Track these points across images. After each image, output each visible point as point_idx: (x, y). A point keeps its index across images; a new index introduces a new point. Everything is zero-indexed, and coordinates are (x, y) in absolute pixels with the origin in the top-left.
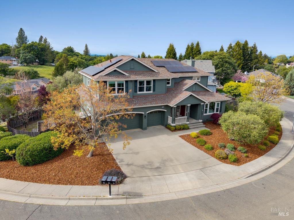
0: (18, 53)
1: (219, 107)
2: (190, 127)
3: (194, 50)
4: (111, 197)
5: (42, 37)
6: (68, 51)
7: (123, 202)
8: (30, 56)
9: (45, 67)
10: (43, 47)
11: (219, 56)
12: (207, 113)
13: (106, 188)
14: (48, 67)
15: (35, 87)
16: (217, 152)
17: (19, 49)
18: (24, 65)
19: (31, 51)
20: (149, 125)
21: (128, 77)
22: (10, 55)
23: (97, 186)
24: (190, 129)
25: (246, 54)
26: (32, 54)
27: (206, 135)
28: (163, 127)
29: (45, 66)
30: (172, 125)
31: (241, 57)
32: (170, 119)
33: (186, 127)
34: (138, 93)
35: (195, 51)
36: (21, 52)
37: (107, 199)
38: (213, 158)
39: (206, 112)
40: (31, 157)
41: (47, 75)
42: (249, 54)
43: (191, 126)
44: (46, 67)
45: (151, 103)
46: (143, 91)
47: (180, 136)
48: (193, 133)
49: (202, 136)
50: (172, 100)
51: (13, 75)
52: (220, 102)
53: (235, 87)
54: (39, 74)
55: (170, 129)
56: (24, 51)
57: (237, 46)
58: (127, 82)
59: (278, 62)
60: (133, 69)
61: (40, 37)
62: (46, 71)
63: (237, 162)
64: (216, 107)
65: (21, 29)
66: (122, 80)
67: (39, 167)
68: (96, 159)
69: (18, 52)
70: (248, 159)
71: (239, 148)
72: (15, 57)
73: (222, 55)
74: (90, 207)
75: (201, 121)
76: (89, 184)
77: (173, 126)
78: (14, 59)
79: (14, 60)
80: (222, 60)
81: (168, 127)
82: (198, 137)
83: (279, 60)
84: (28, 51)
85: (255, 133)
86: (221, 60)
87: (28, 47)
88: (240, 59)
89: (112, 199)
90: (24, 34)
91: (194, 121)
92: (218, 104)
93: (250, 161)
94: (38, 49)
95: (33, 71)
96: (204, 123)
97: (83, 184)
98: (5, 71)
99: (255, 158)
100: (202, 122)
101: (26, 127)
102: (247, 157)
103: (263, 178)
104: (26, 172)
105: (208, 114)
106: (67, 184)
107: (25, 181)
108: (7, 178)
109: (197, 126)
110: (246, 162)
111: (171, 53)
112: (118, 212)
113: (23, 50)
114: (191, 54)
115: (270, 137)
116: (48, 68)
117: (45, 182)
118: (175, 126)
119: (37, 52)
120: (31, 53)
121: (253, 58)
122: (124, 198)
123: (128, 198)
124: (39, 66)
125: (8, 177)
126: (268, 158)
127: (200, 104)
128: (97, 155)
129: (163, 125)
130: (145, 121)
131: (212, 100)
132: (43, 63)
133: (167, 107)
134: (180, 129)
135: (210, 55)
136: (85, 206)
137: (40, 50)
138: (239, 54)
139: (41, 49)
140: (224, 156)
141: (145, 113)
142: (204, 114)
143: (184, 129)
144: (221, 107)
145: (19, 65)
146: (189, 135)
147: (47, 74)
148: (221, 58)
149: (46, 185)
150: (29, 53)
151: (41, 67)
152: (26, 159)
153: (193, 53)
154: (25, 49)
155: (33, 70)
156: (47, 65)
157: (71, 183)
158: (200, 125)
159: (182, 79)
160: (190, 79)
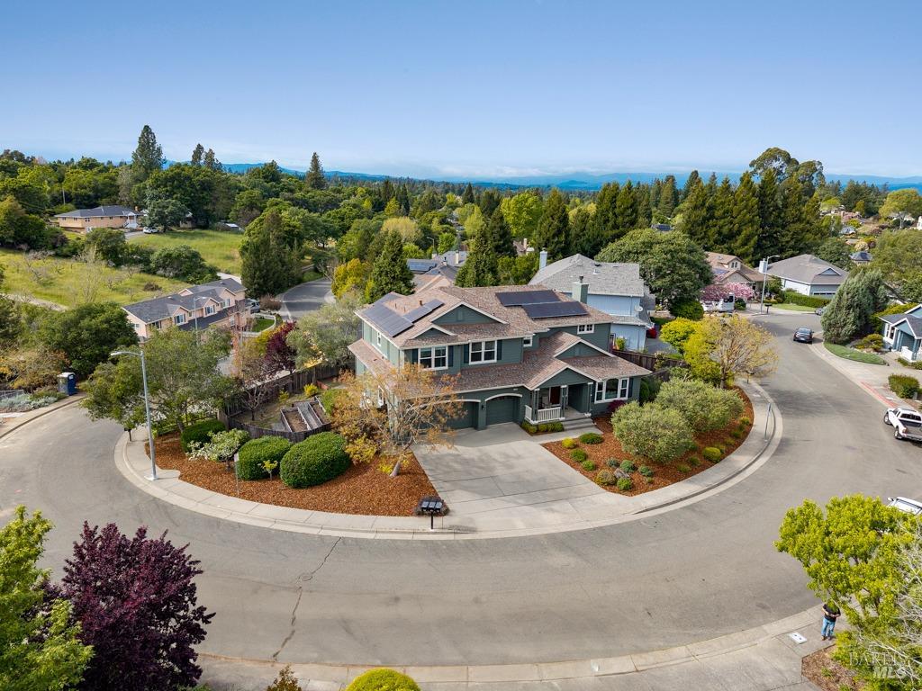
0: (138, 196)
1: (627, 388)
2: (565, 428)
3: (618, 203)
4: (433, 531)
5: (200, 148)
6: (264, 178)
7: (451, 537)
8: (173, 205)
9: (211, 236)
10: (207, 178)
11: (664, 246)
12: (601, 399)
13: (426, 521)
14: (220, 234)
15: (211, 305)
16: (600, 473)
17: (142, 185)
18: (155, 231)
19: (175, 191)
20: (489, 422)
21: (455, 339)
22: (118, 202)
23: (411, 518)
24: (566, 430)
25: (769, 208)
26: (176, 198)
27: (592, 443)
28: (515, 425)
29: (210, 232)
30: (533, 422)
31: (753, 217)
32: (529, 410)
33: (558, 427)
34: (471, 363)
35: (620, 207)
36: (149, 192)
37: (428, 533)
38: (592, 483)
39: (599, 397)
40: (306, 474)
41: (222, 260)
42: (776, 207)
43: (567, 425)
44: (215, 233)
45: (493, 382)
46: (480, 359)
47: (545, 446)
48: (568, 438)
49: (582, 445)
50: (533, 377)
51: (137, 262)
52: (628, 380)
53: (682, 334)
54: (203, 260)
55: (527, 430)
56: (155, 192)
57: (745, 186)
58: (451, 347)
59: (894, 211)
60: (463, 321)
61: (195, 149)
62: (215, 247)
63: (630, 489)
64: (620, 388)
65: (147, 128)
66: (444, 345)
67: (318, 490)
68: (404, 478)
69: (139, 194)
70: (651, 486)
71: (641, 468)
72: (131, 206)
73: (672, 244)
74: (408, 541)
75: (590, 415)
76: (400, 514)
77: (535, 425)
78: (131, 214)
79: (131, 217)
80: (673, 257)
81: (525, 426)
82: (576, 446)
83: (896, 203)
84: (167, 191)
85: (661, 443)
86: (669, 256)
87: (166, 178)
88: (751, 221)
89: (435, 533)
90: (155, 142)
91: (576, 414)
92: (624, 382)
93: (652, 489)
94: (192, 186)
95: (190, 252)
96: (594, 418)
97: (390, 514)
98: (116, 251)
99: (665, 486)
100: (591, 417)
101: (253, 419)
102: (651, 482)
103: (661, 515)
104: (301, 497)
105: (604, 400)
106: (368, 514)
107: (306, 508)
108: (275, 504)
109: (581, 425)
110: (646, 491)
111: (556, 217)
112: (444, 547)
113: (153, 187)
114: (610, 214)
115: (708, 449)
116: (220, 237)
117: (335, 510)
118: (537, 426)
119: (192, 192)
120: (175, 196)
121: (789, 219)
122: (451, 533)
123: (457, 533)
124: (197, 230)
125: (277, 503)
126: (688, 485)
127: (586, 384)
128: (404, 474)
129: (515, 421)
130: (482, 415)
131: (611, 374)
132: (204, 220)
133: (522, 389)
134: (546, 431)
135: (643, 243)
136: (401, 541)
137: (198, 187)
138: (749, 208)
139: (202, 184)
140: (610, 479)
141: (483, 400)
142: (596, 402)
143: (554, 431)
144: (630, 388)
145: (145, 231)
146: (560, 443)
147: (220, 258)
148: (670, 251)
149: (337, 514)
150: (170, 196)
151: (203, 236)
152: (299, 477)
153: (617, 211)
154: (158, 186)
155: (187, 248)
156: (216, 229)
157: (374, 513)
158: (586, 422)
159: (557, 331)
160: (572, 330)
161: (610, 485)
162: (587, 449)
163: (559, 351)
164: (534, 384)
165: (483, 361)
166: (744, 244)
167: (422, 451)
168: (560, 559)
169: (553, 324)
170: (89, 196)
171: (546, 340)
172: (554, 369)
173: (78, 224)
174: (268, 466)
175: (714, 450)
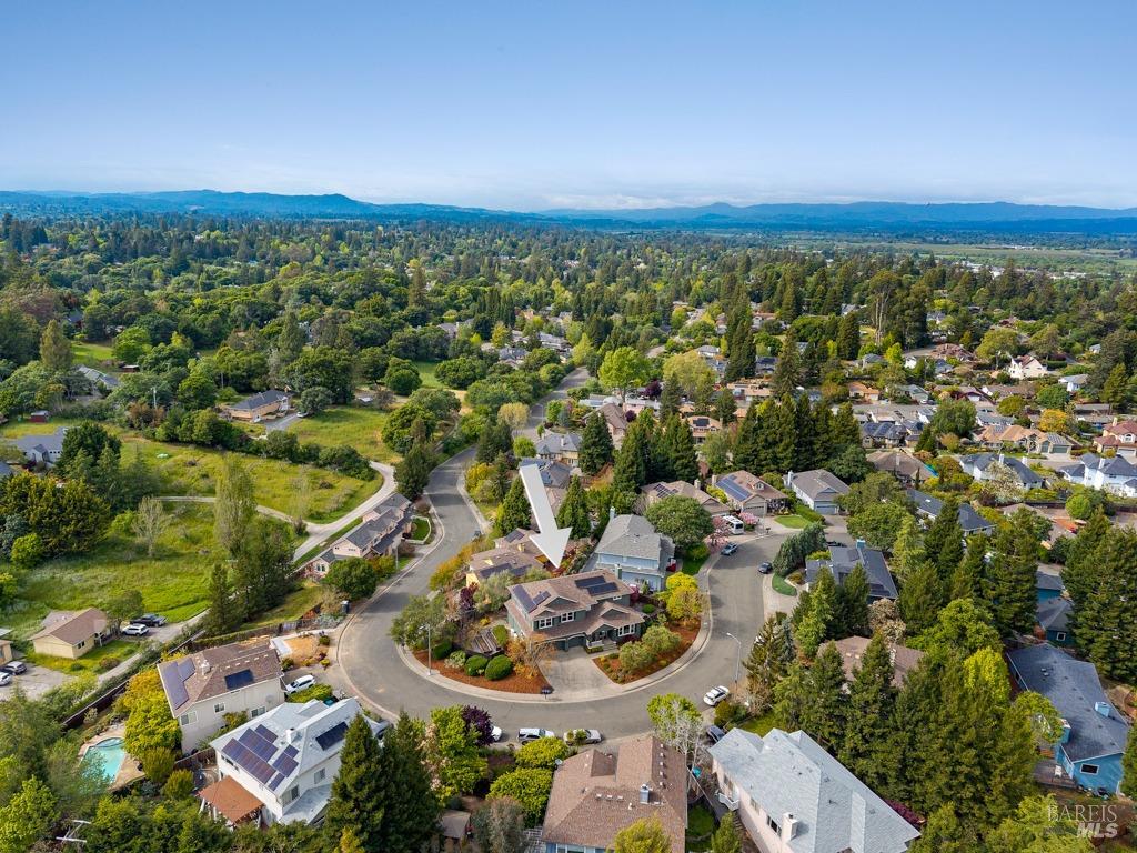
1: (634, 628)
4: (546, 700)
7: (553, 703)
9: (352, 416)
10: (346, 362)
12: (621, 635)
13: (544, 696)
14: (358, 412)
16: (613, 674)
17: (290, 368)
20: (570, 647)
21: (555, 614)
22: (268, 381)
23: (538, 694)
24: (604, 651)
26: (321, 382)
28: (582, 650)
29: (350, 410)
30: (589, 648)
32: (588, 643)
33: (600, 649)
34: (562, 622)
37: (544, 701)
38: (609, 678)
40: (496, 675)
43: (604, 649)
44: (354, 411)
45: (572, 631)
47: (592, 659)
48: (604, 656)
49: (608, 659)
50: (590, 628)
52: (635, 625)
54: (359, 456)
55: (586, 651)
56: (303, 376)
58: (553, 617)
60: (558, 603)
63: (623, 681)
66: (550, 616)
67: (501, 682)
69: (288, 375)
74: (537, 704)
75: (615, 642)
76: (534, 693)
78: (285, 398)
79: (285, 401)
81: (586, 649)
82: (606, 660)
84: (314, 375)
85: (636, 663)
91: (608, 643)
93: (632, 681)
94: (334, 369)
96: (616, 644)
97: (530, 693)
98: (292, 451)
99: (638, 680)
102: (632, 678)
104: (495, 685)
105: (623, 635)
106: (522, 693)
107: (498, 690)
108: (486, 688)
109: (610, 648)
110: (629, 682)
112: (550, 707)
113: (301, 371)
115: (661, 662)
116: (361, 418)
117: (509, 691)
118: (591, 649)
119: (333, 375)
122: (553, 701)
123: (555, 701)
126: (647, 679)
128: (536, 677)
129: (582, 648)
131: (626, 623)
132: (343, 398)
133: (585, 634)
134: (594, 652)
136: (535, 704)
140: (616, 677)
141: (567, 639)
142: (619, 636)
143: (597, 652)
144: (636, 628)
145: (299, 415)
146: (599, 658)
147: (366, 444)
149: (510, 693)
151: (346, 416)
152: (493, 676)
154: (306, 371)
157: (524, 693)
158: (613, 646)
159: (601, 602)
160: (610, 600)
161: (615, 680)
162: (610, 662)
163: (603, 613)
164: (589, 633)
165: (567, 621)
166: (785, 450)
167: (542, 663)
168: (590, 711)
169: (601, 597)
170: (243, 377)
171: (596, 608)
172: (599, 624)
173: (247, 415)
174: (480, 671)
175: (663, 662)
